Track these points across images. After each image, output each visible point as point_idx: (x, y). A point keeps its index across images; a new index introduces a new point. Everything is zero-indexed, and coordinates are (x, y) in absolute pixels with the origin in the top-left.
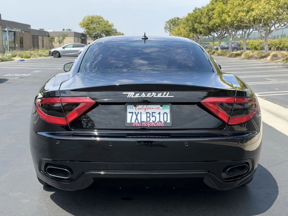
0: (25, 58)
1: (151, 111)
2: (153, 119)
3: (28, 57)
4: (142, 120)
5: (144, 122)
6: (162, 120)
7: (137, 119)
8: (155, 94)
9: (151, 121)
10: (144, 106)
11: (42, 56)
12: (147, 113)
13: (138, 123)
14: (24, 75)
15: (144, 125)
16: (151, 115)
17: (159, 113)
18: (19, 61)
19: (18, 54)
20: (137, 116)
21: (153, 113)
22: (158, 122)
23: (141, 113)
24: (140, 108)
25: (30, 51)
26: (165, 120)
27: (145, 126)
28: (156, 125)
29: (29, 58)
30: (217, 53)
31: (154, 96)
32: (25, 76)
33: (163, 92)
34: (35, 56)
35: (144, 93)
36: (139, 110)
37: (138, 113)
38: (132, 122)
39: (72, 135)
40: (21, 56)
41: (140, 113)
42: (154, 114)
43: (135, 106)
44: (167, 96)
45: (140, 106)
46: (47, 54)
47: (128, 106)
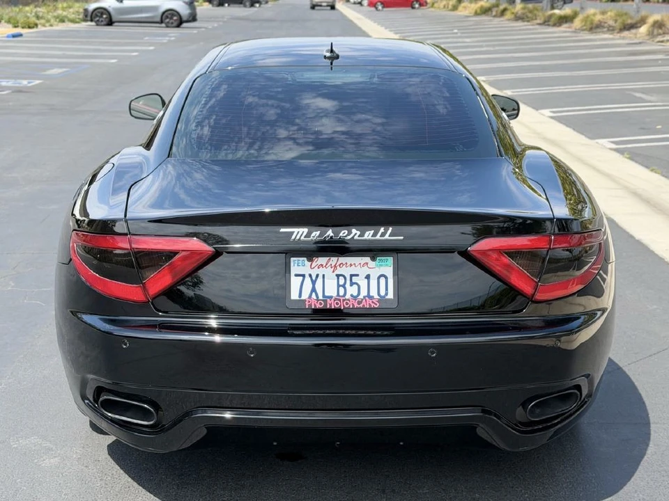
0: (23, 28)
1: (347, 272)
2: (352, 291)
3: (31, 25)
4: (326, 294)
5: (331, 297)
6: (374, 293)
7: (314, 290)
8: (358, 233)
9: (348, 296)
10: (332, 258)
11: (66, 20)
12: (338, 276)
13: (318, 300)
14: (25, 82)
15: (331, 305)
16: (348, 282)
17: (368, 277)
18: (8, 37)
19: (6, 17)
20: (314, 282)
21: (352, 276)
22: (364, 297)
23: (324, 276)
24: (322, 265)
25: (36, 7)
26: (383, 293)
27: (333, 307)
28: (361, 306)
29: (33, 27)
30: (513, 13)
31: (356, 237)
32: (26, 87)
33: (376, 227)
34: (48, 21)
35: (331, 230)
36: (318, 268)
37: (317, 276)
38: (303, 298)
39: (159, 325)
40: (12, 21)
41: (320, 277)
42: (355, 279)
43: (310, 260)
44: (387, 237)
45: (322, 260)
46: (78, 17)
47: (292, 259)
